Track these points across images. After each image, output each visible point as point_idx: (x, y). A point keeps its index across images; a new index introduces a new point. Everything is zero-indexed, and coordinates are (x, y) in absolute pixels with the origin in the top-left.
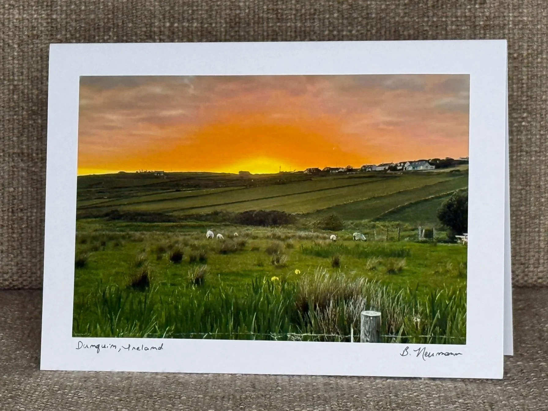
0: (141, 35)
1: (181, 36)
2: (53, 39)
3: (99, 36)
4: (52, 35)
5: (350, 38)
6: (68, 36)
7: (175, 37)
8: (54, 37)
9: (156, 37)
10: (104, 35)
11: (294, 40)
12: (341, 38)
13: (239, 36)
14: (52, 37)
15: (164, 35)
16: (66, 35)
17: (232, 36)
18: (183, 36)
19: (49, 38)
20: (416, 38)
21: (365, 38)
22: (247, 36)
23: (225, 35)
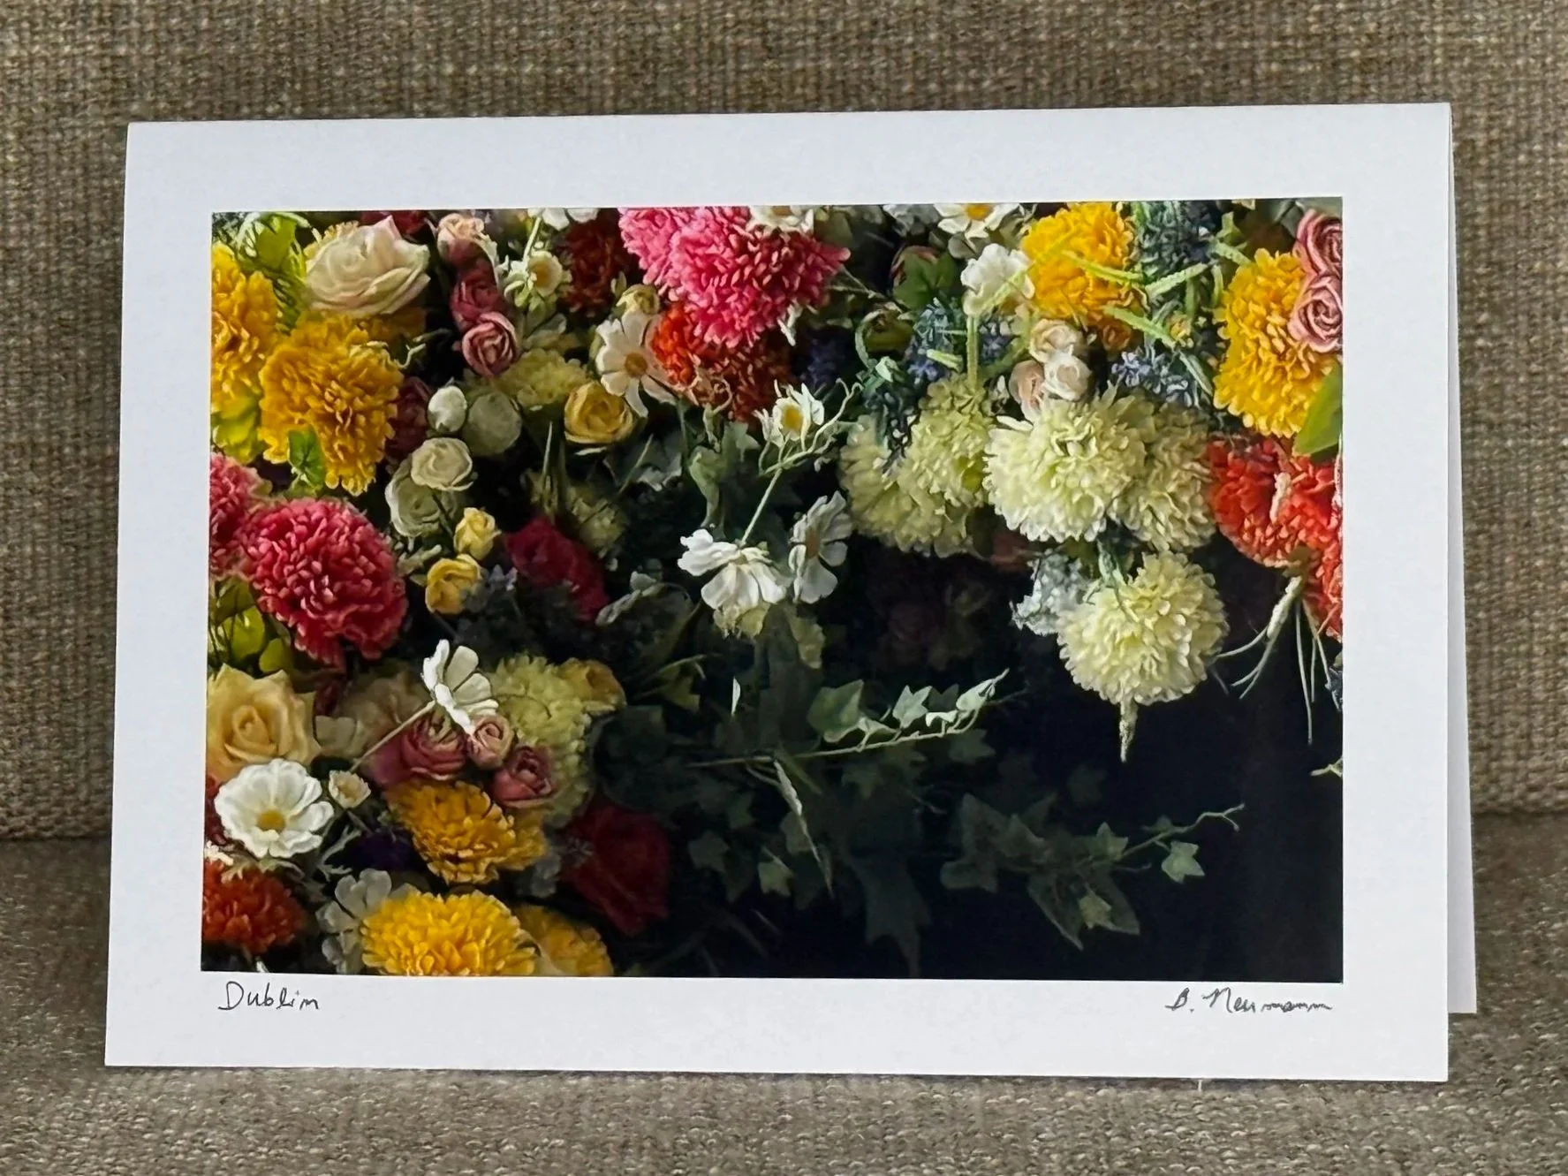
0: (372, 102)
1: (487, 102)
2: (117, 114)
3: (250, 105)
4: (114, 103)
5: (976, 102)
6: (162, 105)
7: (471, 105)
8: (123, 109)
9: (416, 107)
10: (265, 103)
11: (815, 109)
12: (950, 103)
13: (656, 99)
14: (115, 109)
15: (438, 100)
16: (155, 102)
17: (634, 101)
18: (494, 102)
19: (106, 112)
20: (1166, 101)
21: (1018, 101)
22: (677, 100)
23: (615, 99)
